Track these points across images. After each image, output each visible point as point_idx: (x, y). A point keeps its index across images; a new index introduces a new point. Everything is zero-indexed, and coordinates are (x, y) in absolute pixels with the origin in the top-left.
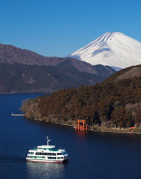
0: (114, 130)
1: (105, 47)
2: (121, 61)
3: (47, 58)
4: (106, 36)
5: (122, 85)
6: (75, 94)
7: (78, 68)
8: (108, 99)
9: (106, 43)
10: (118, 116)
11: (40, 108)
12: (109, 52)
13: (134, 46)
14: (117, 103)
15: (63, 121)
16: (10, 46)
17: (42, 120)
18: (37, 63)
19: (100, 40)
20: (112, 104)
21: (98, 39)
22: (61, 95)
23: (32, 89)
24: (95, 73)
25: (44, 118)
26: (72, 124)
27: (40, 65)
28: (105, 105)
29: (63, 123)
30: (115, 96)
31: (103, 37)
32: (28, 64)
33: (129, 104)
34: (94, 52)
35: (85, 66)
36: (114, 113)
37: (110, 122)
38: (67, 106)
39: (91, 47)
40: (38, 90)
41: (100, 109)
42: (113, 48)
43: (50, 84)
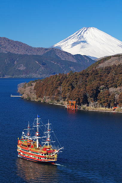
0: (100, 110)
1: (82, 40)
2: (95, 52)
3: (35, 49)
4: (83, 30)
5: (104, 71)
6: (66, 79)
7: (60, 57)
8: (95, 83)
9: (83, 36)
10: (103, 98)
11: (35, 91)
12: (85, 44)
13: (106, 39)
14: (102, 87)
15: (56, 102)
16: (5, 38)
17: (38, 101)
18: (27, 53)
19: (78, 34)
20: (98, 87)
21: (76, 33)
22: (54, 80)
23: (23, 74)
24: (75, 61)
25: (39, 99)
26: (63, 104)
27: (29, 54)
28: (92, 89)
29: (56, 104)
30: (100, 81)
31: (81, 32)
32: (19, 53)
33: (112, 88)
34: (73, 44)
35: (67, 55)
36: (100, 96)
37: (97, 102)
38: (59, 89)
39: (70, 39)
40: (28, 76)
41: (88, 92)
42: (89, 40)
43: (38, 70)
